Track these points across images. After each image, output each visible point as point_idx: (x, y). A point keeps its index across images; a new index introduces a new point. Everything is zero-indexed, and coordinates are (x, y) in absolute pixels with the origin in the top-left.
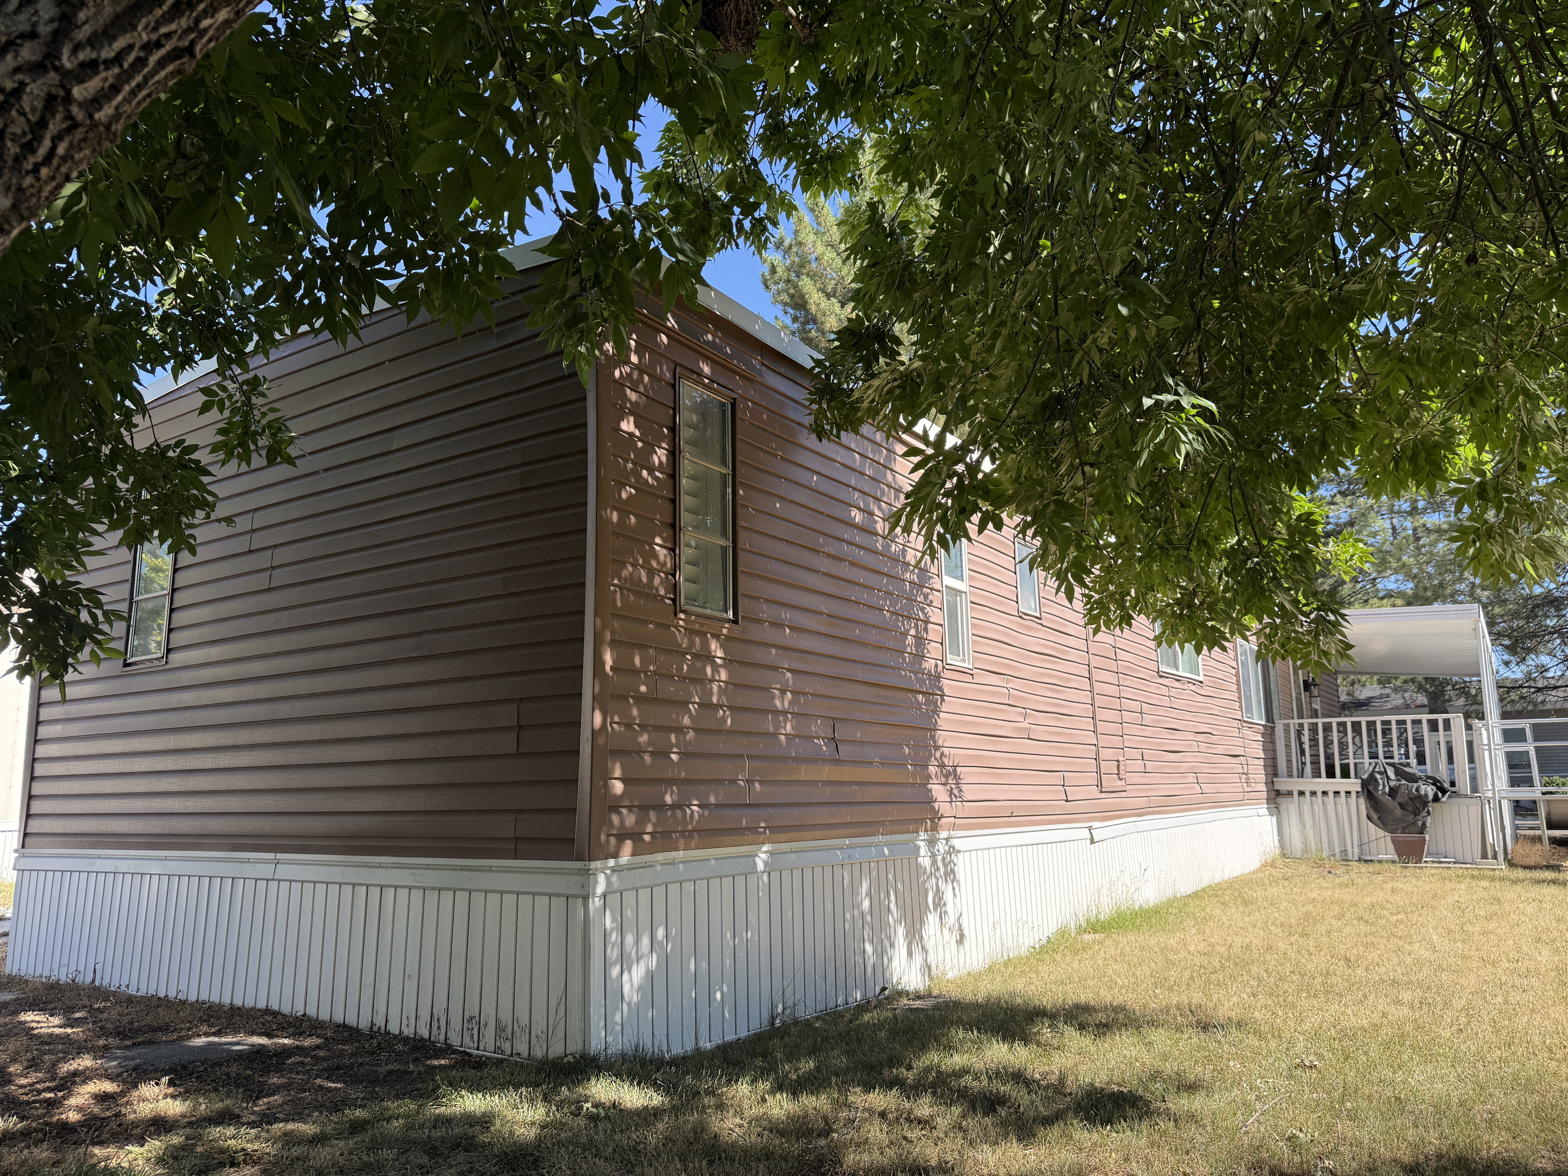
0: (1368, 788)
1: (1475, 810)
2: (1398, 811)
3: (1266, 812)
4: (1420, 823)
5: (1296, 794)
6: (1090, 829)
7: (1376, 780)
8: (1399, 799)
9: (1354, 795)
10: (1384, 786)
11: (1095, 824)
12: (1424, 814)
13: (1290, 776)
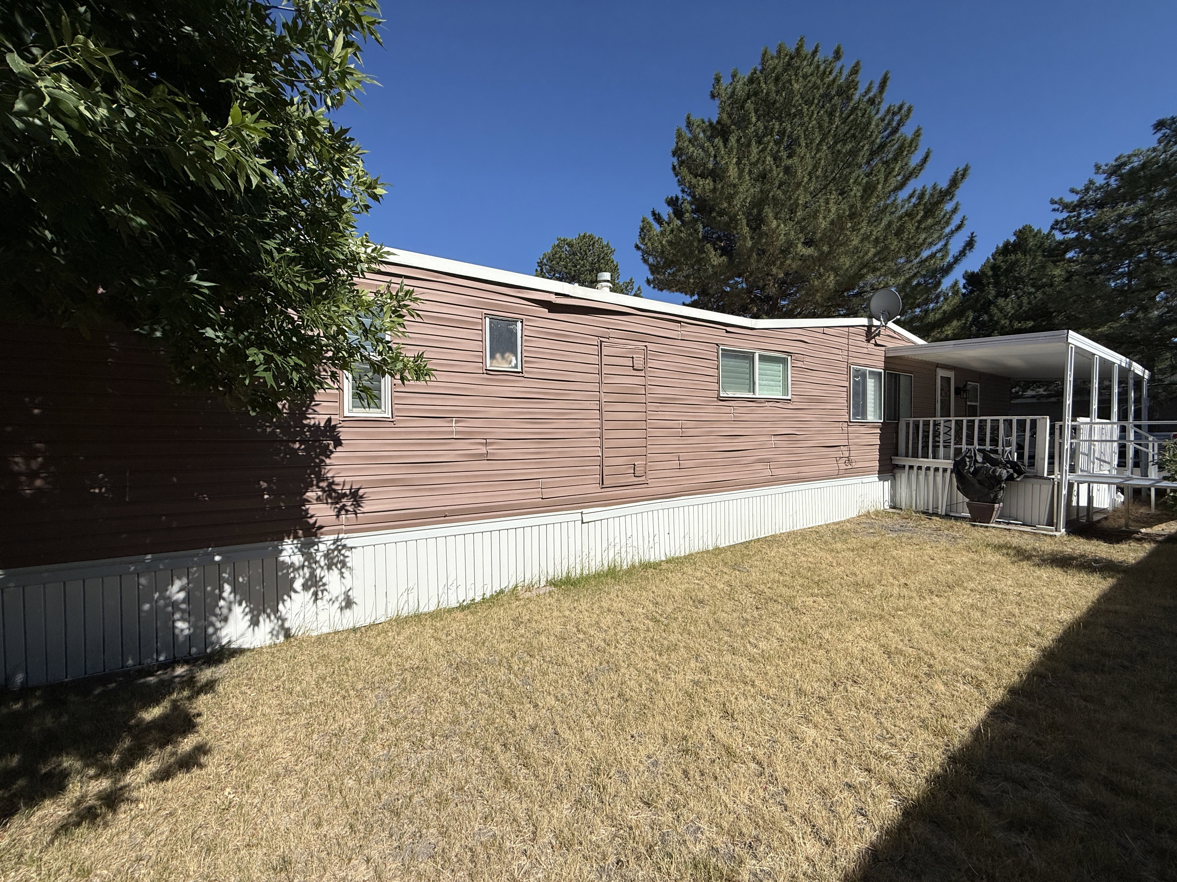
0: (958, 469)
1: (1046, 489)
2: (977, 485)
3: (877, 479)
4: (992, 496)
5: (907, 468)
6: (582, 513)
7: (965, 462)
8: (979, 477)
9: (949, 471)
10: (970, 467)
11: (585, 511)
12: (997, 489)
13: (907, 456)
